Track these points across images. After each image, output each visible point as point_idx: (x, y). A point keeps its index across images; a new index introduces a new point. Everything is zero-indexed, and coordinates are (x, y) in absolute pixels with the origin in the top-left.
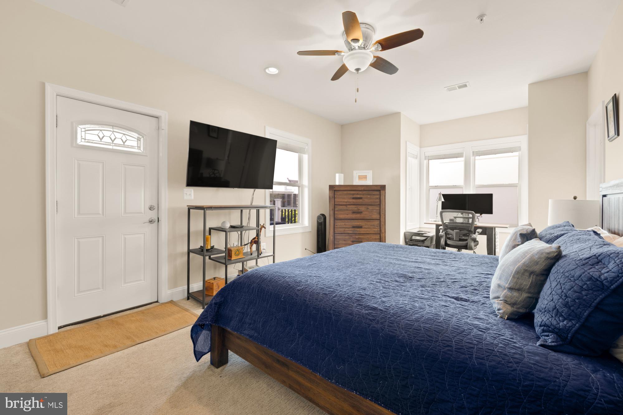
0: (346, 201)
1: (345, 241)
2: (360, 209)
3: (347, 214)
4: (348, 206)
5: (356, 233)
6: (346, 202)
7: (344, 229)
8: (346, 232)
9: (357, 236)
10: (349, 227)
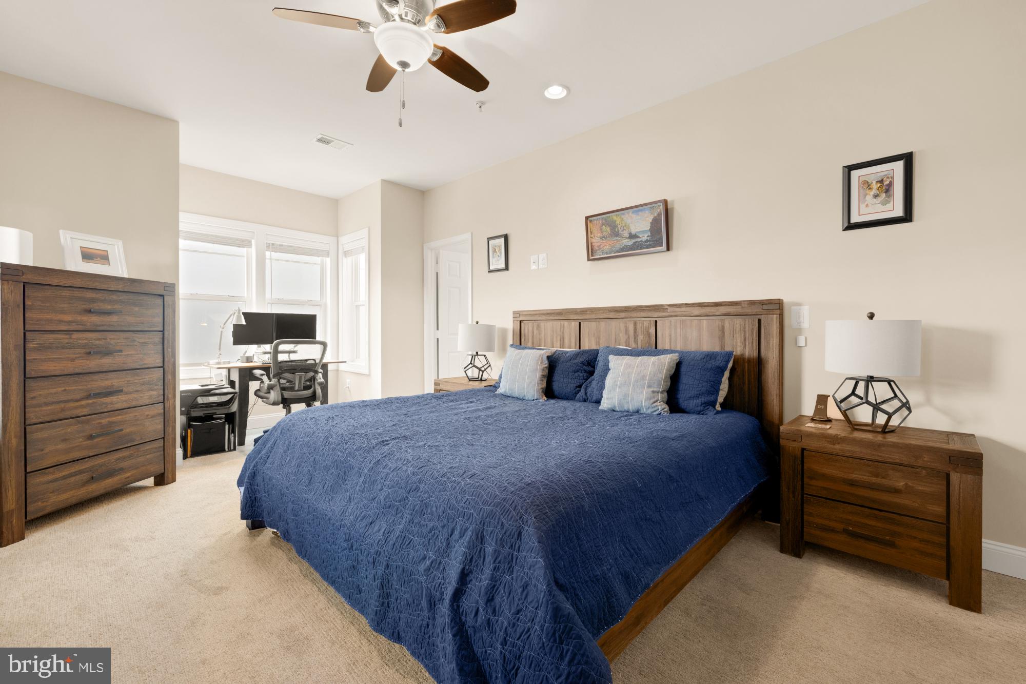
0: (68, 318)
1: (65, 440)
2: (112, 342)
3: (73, 360)
4: (75, 336)
5: (102, 411)
6: (69, 323)
7: (62, 405)
8: (68, 414)
9: (103, 418)
10: (78, 397)
